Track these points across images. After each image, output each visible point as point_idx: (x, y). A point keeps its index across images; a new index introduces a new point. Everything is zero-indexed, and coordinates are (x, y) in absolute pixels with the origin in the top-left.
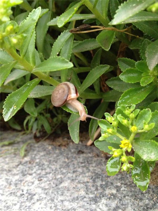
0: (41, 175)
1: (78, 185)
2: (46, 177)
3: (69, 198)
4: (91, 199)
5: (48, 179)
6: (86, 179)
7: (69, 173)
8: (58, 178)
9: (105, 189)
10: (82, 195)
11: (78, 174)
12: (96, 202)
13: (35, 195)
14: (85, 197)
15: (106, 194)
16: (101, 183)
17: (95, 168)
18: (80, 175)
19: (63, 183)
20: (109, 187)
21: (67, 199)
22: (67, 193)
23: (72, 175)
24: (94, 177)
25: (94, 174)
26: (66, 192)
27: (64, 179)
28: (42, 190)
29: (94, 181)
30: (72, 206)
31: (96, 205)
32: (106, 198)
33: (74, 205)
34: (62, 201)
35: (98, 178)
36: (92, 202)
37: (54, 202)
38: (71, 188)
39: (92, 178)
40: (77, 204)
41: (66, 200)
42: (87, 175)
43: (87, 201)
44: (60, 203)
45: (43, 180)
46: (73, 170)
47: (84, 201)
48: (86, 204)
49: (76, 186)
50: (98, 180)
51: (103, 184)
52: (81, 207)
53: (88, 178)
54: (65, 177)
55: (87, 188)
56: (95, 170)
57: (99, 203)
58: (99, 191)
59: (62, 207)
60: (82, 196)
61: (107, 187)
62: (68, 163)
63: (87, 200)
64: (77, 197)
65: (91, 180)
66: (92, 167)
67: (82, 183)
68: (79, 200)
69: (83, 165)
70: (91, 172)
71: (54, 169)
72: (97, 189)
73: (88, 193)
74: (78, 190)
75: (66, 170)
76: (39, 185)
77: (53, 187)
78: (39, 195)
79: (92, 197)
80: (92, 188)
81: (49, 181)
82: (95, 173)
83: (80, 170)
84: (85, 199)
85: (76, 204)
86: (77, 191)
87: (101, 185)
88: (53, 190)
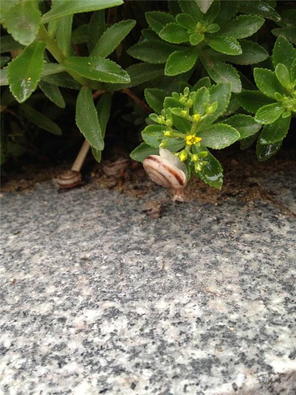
0: (14, 228)
1: (86, 223)
2: (25, 228)
3: (83, 238)
4: (118, 231)
5: (30, 229)
6: (95, 215)
7: (63, 215)
8: (49, 224)
9: (130, 217)
10: (100, 231)
11: (79, 213)
12: (126, 232)
13: (22, 250)
14: (107, 231)
15: (134, 222)
16: (121, 213)
17: (100, 202)
18: (81, 213)
19: (60, 226)
20: (134, 214)
21: (81, 239)
22: (76, 234)
23: (68, 216)
24: (105, 211)
25: (103, 208)
26: (73, 234)
27: (58, 223)
28: (31, 242)
29: (108, 214)
30: (95, 244)
31: (129, 234)
32: (138, 225)
33: (97, 243)
34: (75, 244)
35: (111, 210)
36: (120, 233)
37: (62, 248)
38: (79, 229)
39: (103, 212)
40: (101, 240)
41: (79, 241)
42: (93, 210)
43: (113, 234)
44: (74, 246)
45: (23, 232)
46: (66, 211)
47: (109, 235)
48: (113, 237)
49: (84, 225)
50: (114, 211)
51: (123, 214)
52: (108, 242)
53: (97, 213)
54: (58, 220)
55: (102, 223)
56: (102, 203)
57: (131, 232)
58: (123, 221)
59: (80, 249)
60: (102, 232)
61: (131, 215)
62: (52, 205)
63: (112, 232)
64: (95, 234)
65: (103, 214)
66: (94, 201)
67: (91, 220)
68: (100, 235)
69: (78, 202)
70: (97, 207)
71: (31, 217)
72: (118, 220)
73: (108, 226)
74: (91, 227)
75: (53, 213)
76: (19, 239)
77: (47, 235)
78: (30, 248)
79: (117, 229)
80: (111, 221)
81: (35, 231)
82: (103, 206)
83: (77, 208)
84: (108, 233)
85: (99, 241)
86: (89, 229)
87: (122, 215)
88: (50, 238)
